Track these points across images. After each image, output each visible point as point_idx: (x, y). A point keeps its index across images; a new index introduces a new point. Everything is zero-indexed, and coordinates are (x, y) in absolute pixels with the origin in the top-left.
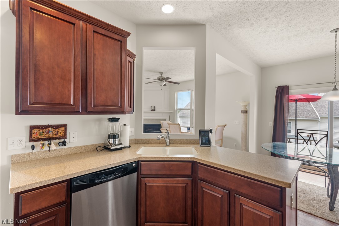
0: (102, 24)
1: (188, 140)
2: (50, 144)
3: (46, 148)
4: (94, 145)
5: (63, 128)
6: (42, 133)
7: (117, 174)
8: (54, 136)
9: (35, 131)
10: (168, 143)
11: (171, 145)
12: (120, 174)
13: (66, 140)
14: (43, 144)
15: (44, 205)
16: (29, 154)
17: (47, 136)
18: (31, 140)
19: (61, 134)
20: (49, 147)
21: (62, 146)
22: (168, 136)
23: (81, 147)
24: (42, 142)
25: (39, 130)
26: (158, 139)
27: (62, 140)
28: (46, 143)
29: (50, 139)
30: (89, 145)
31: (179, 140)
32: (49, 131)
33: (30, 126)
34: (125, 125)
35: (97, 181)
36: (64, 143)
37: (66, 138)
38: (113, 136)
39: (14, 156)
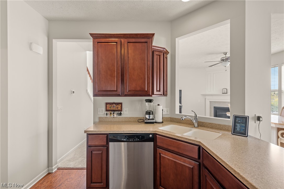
0: (133, 35)
1: (222, 125)
2: (114, 113)
3: (112, 116)
4: (138, 117)
5: (120, 105)
6: (111, 107)
7: (137, 139)
8: (116, 109)
9: (108, 106)
10: (196, 125)
11: (199, 127)
12: (138, 140)
13: (122, 112)
14: (111, 113)
15: (97, 143)
16: (105, 117)
17: (113, 109)
18: (107, 110)
19: (120, 108)
20: (114, 116)
21: (120, 115)
22: (196, 118)
23: (130, 118)
24: (111, 112)
25: (109, 105)
26: (182, 119)
27: (120, 112)
28: (112, 112)
29: (114, 111)
30: (134, 117)
31: (210, 123)
32: (114, 106)
33: (106, 103)
34: (158, 105)
35: (122, 139)
36: (121, 114)
37: (122, 111)
38: (149, 113)
39: (100, 118)
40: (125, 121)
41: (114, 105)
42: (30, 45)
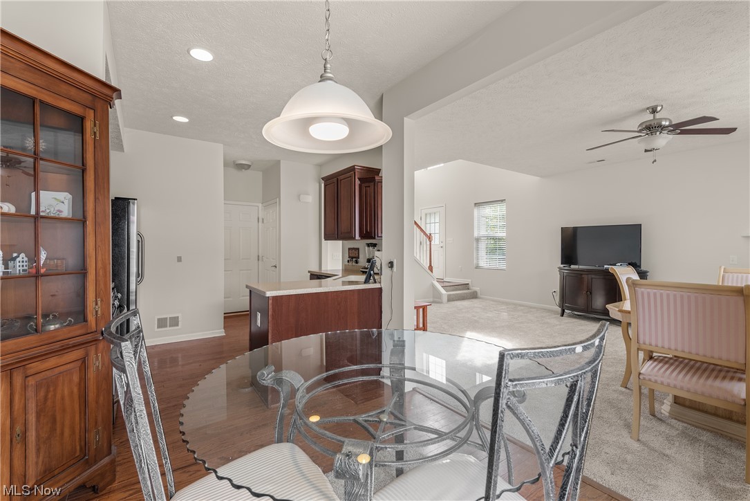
36: (357, 262)
37: (359, 258)
41: (354, 251)
42: (299, 196)
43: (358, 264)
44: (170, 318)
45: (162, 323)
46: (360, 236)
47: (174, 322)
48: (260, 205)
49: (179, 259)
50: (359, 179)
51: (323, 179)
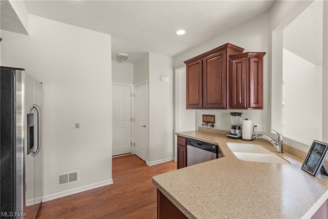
0: (210, 52)
2: (208, 125)
3: (206, 127)
5: (214, 117)
6: (206, 118)
8: (210, 121)
9: (204, 117)
12: (204, 148)
14: (206, 124)
15: (181, 143)
16: (202, 127)
17: (207, 120)
18: (204, 121)
19: (213, 120)
23: (221, 131)
27: (212, 124)
29: (208, 122)
33: (203, 115)
34: (246, 119)
35: (194, 145)
36: (213, 126)
37: (215, 123)
38: (234, 128)
39: (199, 127)
40: (217, 133)
41: (209, 117)
42: (161, 78)
43: (214, 128)
44: (70, 174)
45: (63, 179)
46: (230, 107)
47: (73, 177)
48: (132, 85)
49: (77, 126)
50: (229, 56)
51: (185, 62)
